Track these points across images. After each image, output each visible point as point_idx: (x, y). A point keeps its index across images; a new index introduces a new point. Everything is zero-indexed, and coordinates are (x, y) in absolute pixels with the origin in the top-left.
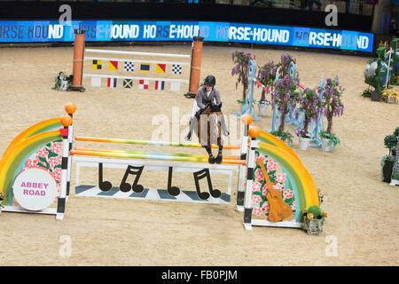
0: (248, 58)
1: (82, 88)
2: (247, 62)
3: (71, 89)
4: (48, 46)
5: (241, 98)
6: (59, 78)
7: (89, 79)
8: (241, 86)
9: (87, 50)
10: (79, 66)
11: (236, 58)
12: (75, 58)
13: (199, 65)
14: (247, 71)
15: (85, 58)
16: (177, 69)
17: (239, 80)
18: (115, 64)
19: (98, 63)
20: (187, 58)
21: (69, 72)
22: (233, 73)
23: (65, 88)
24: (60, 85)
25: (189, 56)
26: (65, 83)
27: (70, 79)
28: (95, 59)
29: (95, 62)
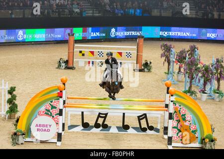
0: (170, 47)
1: (73, 67)
2: (170, 50)
3: (67, 68)
4: (54, 43)
5: (167, 71)
6: (60, 62)
7: (78, 62)
8: (166, 64)
9: (76, 45)
10: (71, 54)
11: (163, 48)
12: (69, 50)
13: (142, 52)
14: (169, 55)
15: (75, 50)
16: (129, 55)
17: (165, 60)
18: (92, 53)
19: (83, 53)
20: (134, 48)
21: (66, 58)
22: (162, 56)
23: (64, 67)
24: (60, 66)
25: (136, 47)
26: (64, 64)
27: (67, 62)
28: (81, 50)
29: (81, 52)
